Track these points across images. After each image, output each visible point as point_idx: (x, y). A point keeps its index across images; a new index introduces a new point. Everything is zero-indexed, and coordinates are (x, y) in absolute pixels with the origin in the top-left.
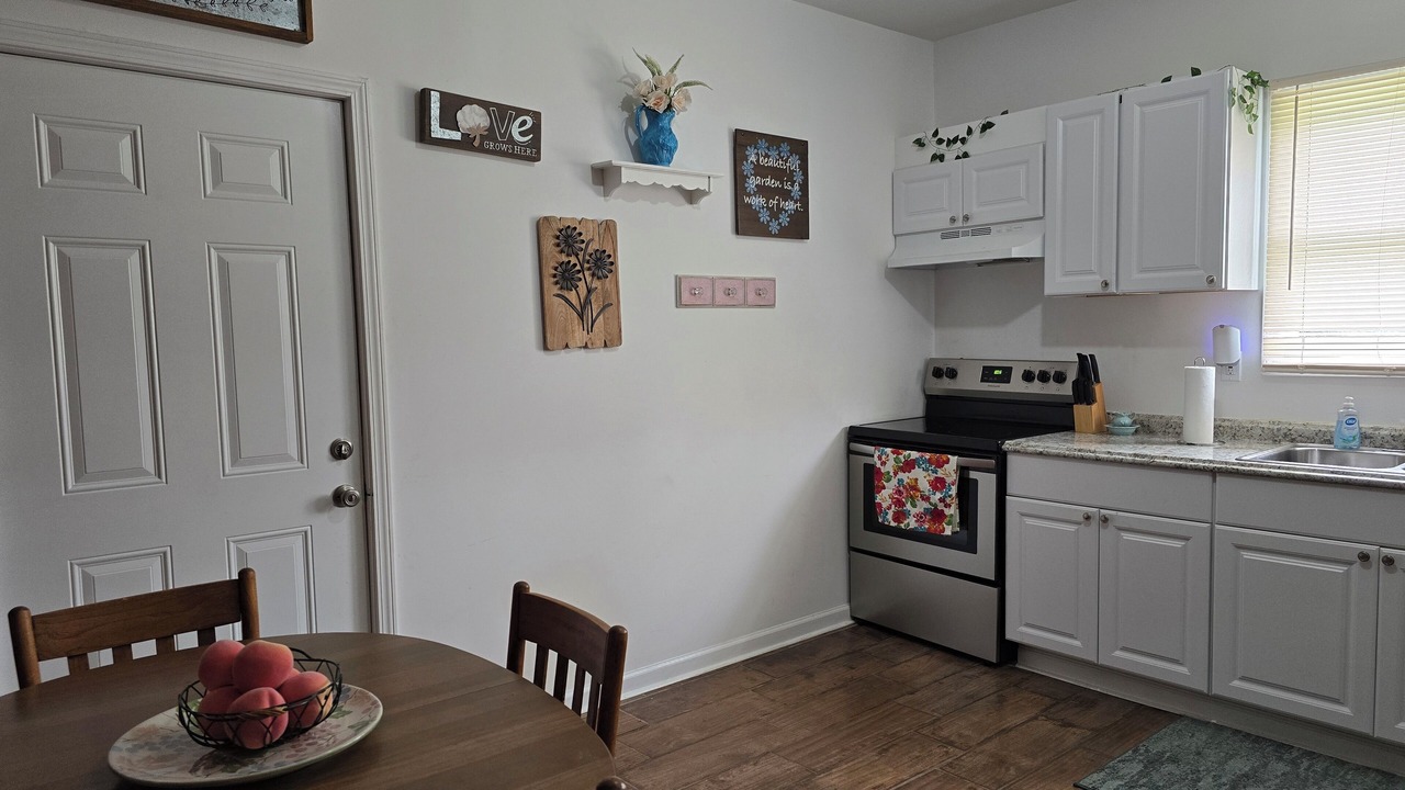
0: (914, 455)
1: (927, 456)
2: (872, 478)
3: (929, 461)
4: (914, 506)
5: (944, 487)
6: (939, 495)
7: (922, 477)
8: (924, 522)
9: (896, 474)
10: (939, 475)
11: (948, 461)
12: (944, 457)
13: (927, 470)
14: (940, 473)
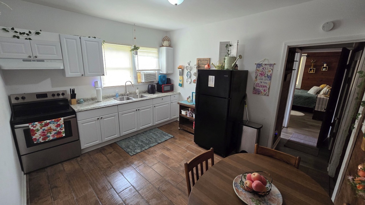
0: (48, 121)
1: (53, 120)
2: (28, 133)
3: (55, 121)
4: (51, 133)
5: (60, 125)
6: (59, 128)
7: (53, 126)
8: (55, 136)
9: (41, 128)
10: (58, 123)
11: (61, 119)
12: (59, 119)
13: (54, 123)
14: (59, 123)
